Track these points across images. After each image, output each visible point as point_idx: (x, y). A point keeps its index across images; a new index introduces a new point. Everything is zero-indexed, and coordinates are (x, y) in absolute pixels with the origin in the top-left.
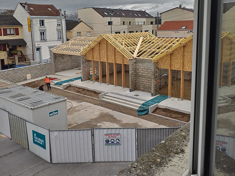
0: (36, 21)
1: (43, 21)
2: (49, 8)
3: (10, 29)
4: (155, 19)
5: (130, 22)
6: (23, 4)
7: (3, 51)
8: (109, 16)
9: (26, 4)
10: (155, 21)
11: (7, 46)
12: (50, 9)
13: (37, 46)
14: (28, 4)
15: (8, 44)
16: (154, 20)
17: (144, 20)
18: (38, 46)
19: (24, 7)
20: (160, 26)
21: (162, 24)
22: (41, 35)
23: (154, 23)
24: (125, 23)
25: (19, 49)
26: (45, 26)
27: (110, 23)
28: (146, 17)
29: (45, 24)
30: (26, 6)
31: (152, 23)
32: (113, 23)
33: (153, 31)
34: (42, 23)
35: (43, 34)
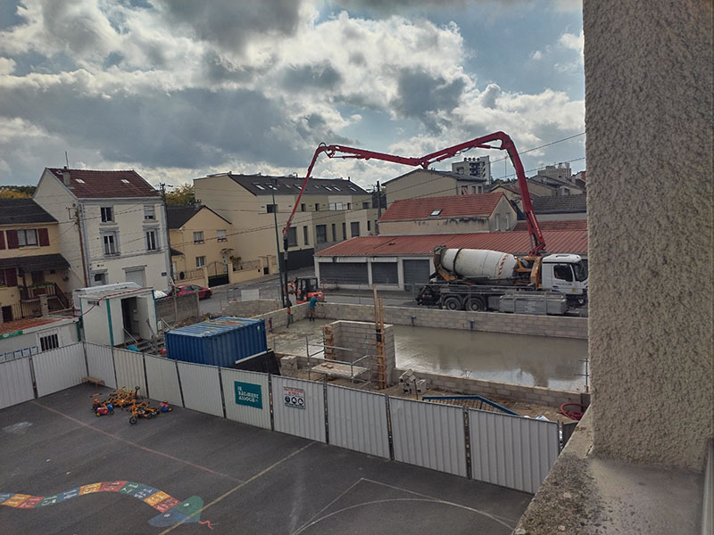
0: (93, 210)
1: (109, 209)
2: (124, 178)
3: (25, 231)
5: (316, 205)
6: (56, 170)
7: (9, 286)
8: (268, 192)
9: (65, 170)
10: (371, 201)
11: (18, 273)
12: (125, 181)
13: (95, 268)
14: (70, 171)
15: (20, 270)
16: (369, 199)
17: (348, 199)
18: (98, 268)
19: (61, 178)
20: (383, 210)
21: (388, 206)
22: (106, 242)
23: (371, 206)
25: (48, 279)
26: (116, 221)
28: (352, 193)
29: (117, 218)
30: (67, 176)
31: (366, 205)
33: (369, 222)
34: (107, 215)
35: (112, 241)
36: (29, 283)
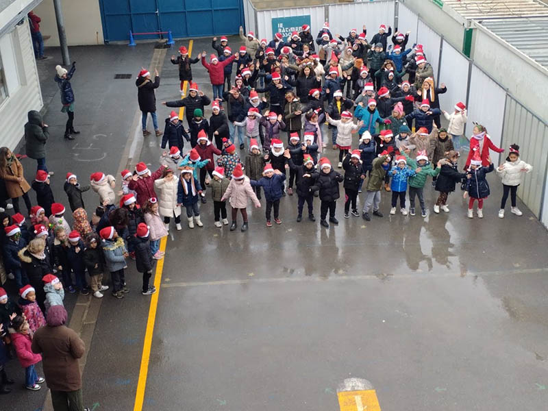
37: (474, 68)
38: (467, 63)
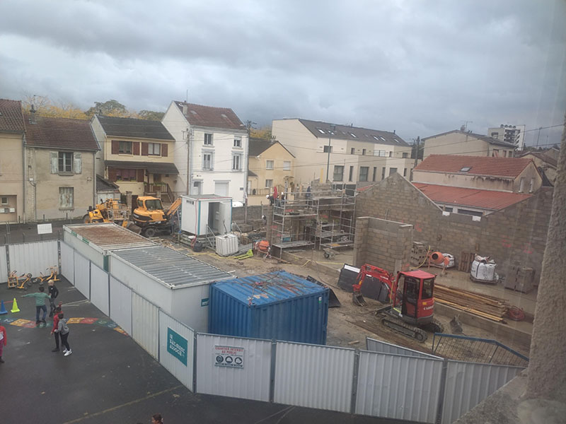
0: (199, 135)
1: (210, 135)
2: (224, 113)
3: (154, 144)
4: (411, 148)
5: (364, 150)
6: (179, 103)
7: (138, 181)
8: (327, 135)
9: (185, 103)
10: (410, 152)
11: (145, 173)
12: (224, 116)
13: (195, 177)
14: (188, 105)
15: (147, 171)
16: (409, 150)
17: (391, 148)
18: (197, 178)
19: (181, 109)
20: (419, 161)
21: (424, 159)
22: (205, 159)
23: (409, 156)
24: (356, 151)
25: (164, 180)
26: (214, 145)
27: (327, 149)
28: (396, 144)
29: (215, 142)
30: (185, 108)
31: (405, 155)
32: (334, 150)
33: (405, 169)
34: (208, 139)
35: (209, 159)
36: (151, 181)
37: (111, 278)
38: (107, 275)
